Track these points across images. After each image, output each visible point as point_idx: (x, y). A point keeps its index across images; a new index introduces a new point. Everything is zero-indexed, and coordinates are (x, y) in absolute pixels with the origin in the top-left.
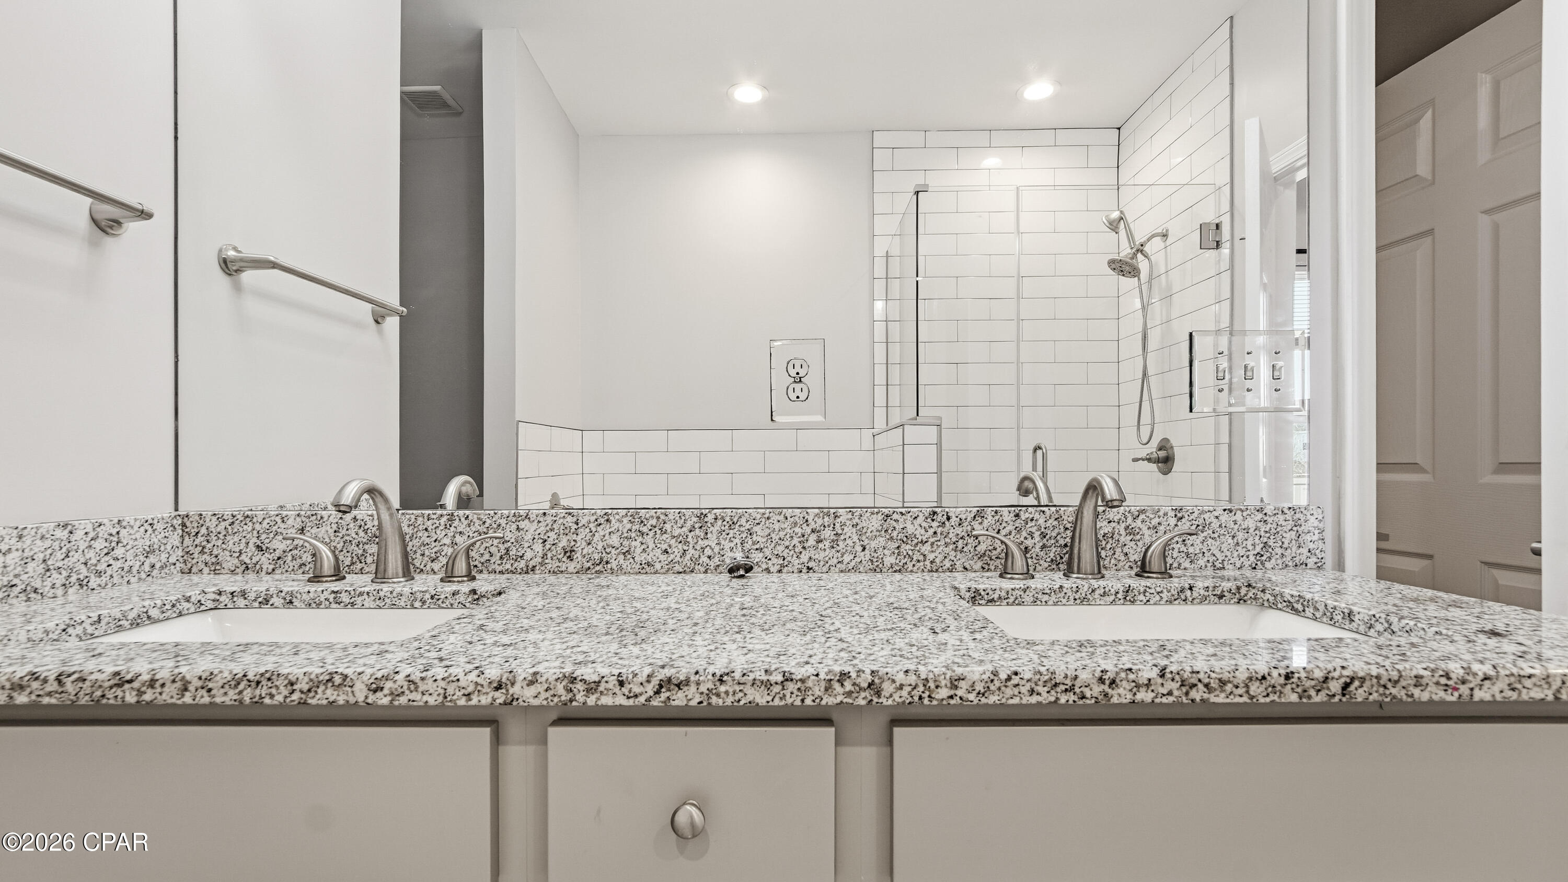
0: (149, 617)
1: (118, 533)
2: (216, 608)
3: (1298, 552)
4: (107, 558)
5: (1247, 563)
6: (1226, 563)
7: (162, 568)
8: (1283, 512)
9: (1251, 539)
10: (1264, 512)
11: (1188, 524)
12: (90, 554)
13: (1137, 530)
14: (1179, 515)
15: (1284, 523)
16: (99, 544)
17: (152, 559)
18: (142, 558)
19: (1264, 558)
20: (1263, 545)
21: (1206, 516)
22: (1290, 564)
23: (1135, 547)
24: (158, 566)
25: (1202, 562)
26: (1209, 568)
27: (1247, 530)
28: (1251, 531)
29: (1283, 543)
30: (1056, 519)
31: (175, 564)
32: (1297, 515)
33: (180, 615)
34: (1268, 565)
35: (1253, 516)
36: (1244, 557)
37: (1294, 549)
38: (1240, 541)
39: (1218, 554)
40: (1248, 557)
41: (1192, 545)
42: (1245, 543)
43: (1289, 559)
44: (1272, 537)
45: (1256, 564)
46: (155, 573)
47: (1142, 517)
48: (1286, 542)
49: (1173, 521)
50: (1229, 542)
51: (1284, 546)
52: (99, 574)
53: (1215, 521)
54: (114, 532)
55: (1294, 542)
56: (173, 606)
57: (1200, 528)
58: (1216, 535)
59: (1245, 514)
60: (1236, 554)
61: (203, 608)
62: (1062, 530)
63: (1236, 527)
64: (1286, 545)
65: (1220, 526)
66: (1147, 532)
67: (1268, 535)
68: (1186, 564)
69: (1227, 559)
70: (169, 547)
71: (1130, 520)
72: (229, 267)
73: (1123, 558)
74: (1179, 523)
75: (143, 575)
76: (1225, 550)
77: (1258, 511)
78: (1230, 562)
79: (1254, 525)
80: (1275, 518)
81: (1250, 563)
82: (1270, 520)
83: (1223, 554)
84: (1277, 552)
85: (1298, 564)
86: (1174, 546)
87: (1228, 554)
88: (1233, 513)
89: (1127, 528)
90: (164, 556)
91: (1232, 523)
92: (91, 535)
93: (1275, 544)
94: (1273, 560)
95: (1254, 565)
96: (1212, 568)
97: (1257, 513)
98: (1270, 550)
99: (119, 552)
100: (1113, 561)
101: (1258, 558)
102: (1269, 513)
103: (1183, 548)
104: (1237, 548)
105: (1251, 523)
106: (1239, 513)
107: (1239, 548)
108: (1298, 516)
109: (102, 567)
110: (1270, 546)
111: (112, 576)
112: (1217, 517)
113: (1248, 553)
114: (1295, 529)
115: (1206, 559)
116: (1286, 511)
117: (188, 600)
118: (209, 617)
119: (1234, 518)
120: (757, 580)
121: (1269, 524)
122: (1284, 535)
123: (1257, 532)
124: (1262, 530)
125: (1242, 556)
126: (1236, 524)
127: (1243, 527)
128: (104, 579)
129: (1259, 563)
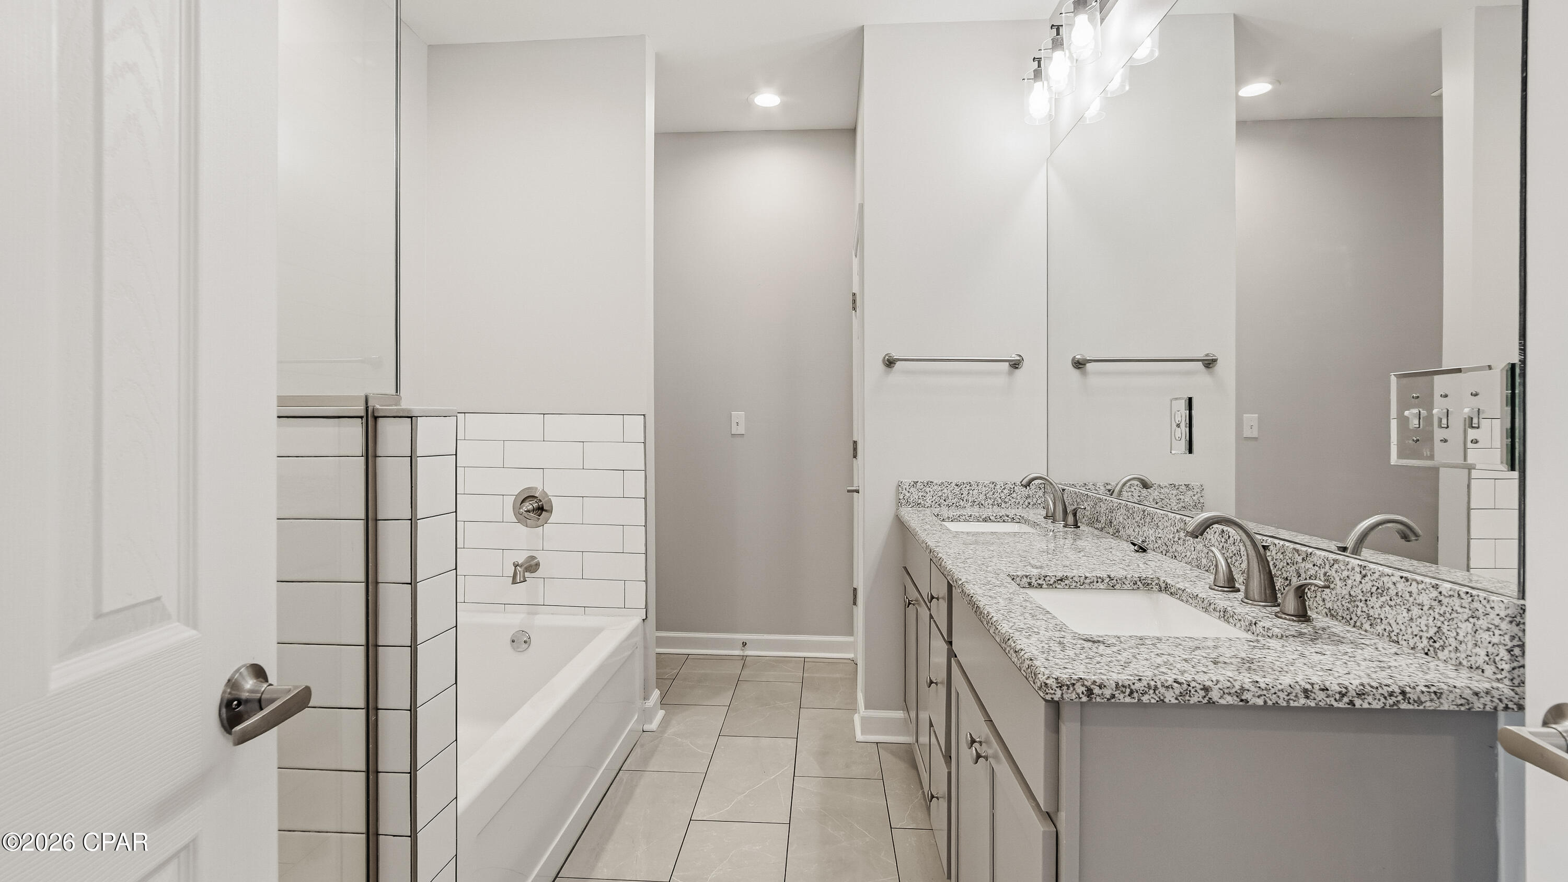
0: (990, 519)
1: (1014, 488)
2: (1019, 522)
3: (1474, 651)
4: (1008, 497)
5: (1421, 646)
6: (1400, 637)
7: (1033, 505)
8: (1459, 595)
9: (1425, 618)
10: (1439, 590)
11: (1370, 584)
12: (1002, 495)
13: (1332, 579)
14: (1364, 572)
15: (1460, 610)
16: (1006, 491)
17: (1029, 500)
18: (1024, 499)
19: (1437, 645)
20: (1436, 629)
21: (1386, 579)
22: (1465, 662)
23: (1330, 595)
24: (1032, 503)
25: (1380, 629)
26: (1385, 637)
27: (1421, 606)
28: (1425, 608)
29: (1458, 634)
30: (1282, 554)
31: (1040, 504)
32: (1474, 603)
33: (1004, 521)
34: (1440, 654)
35: (1427, 591)
36: (1418, 637)
37: (1470, 645)
38: (1414, 617)
39: (1394, 625)
40: (1421, 638)
41: (1372, 607)
42: (1419, 620)
43: (1463, 656)
44: (1446, 623)
45: (1429, 650)
46: (1030, 506)
47: (1336, 566)
48: (1462, 634)
49: (1358, 577)
50: (1404, 615)
51: (1458, 638)
52: (1006, 502)
53: (1392, 587)
54: (1012, 487)
55: (1469, 636)
56: (1001, 517)
57: (1380, 591)
58: (1392, 603)
59: (1420, 587)
60: (1409, 631)
61: (1014, 521)
62: (1285, 564)
63: (1411, 599)
64: (1460, 638)
65: (1397, 594)
66: (1339, 583)
67: (1442, 619)
68: (1367, 626)
69: (1401, 633)
70: (1037, 496)
71: (1327, 566)
72: (1079, 364)
73: (1321, 603)
74: (1363, 581)
75: (1024, 506)
76: (1400, 623)
77: (1433, 587)
78: (1404, 638)
79: (1429, 602)
80: (1450, 600)
81: (1422, 645)
82: (1445, 601)
83: (1398, 626)
84: (1451, 643)
85: (1474, 666)
86: (1358, 603)
87: (1403, 628)
88: (1409, 583)
89: (1325, 574)
90: (1035, 500)
91: (1408, 595)
92: (1003, 488)
93: (1449, 633)
94: (1446, 651)
95: (1426, 651)
96: (1388, 639)
97: (1432, 589)
98: (1444, 638)
99: (1014, 495)
100: (1315, 604)
101: (1431, 643)
102: (1444, 592)
103: (1365, 609)
104: (1411, 624)
105: (1425, 599)
106: (1414, 583)
107: (1413, 625)
108: (1476, 605)
109: (1006, 500)
110: (1443, 633)
111: (1011, 504)
112: (1394, 584)
113: (1421, 634)
114: (1471, 620)
115: (1383, 626)
116: (1463, 595)
117: (1008, 516)
118: (1017, 525)
119: (1409, 589)
120: (1150, 555)
121: (1444, 607)
122: (1460, 624)
123: (1431, 612)
124: (1437, 611)
125: (1416, 635)
126: (1411, 596)
127: (1418, 602)
128: (1008, 505)
129: (1431, 649)
